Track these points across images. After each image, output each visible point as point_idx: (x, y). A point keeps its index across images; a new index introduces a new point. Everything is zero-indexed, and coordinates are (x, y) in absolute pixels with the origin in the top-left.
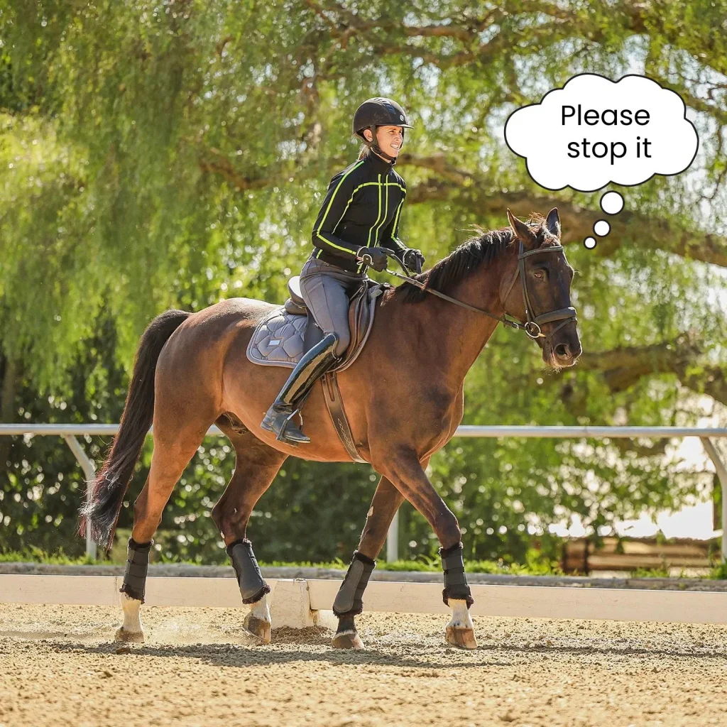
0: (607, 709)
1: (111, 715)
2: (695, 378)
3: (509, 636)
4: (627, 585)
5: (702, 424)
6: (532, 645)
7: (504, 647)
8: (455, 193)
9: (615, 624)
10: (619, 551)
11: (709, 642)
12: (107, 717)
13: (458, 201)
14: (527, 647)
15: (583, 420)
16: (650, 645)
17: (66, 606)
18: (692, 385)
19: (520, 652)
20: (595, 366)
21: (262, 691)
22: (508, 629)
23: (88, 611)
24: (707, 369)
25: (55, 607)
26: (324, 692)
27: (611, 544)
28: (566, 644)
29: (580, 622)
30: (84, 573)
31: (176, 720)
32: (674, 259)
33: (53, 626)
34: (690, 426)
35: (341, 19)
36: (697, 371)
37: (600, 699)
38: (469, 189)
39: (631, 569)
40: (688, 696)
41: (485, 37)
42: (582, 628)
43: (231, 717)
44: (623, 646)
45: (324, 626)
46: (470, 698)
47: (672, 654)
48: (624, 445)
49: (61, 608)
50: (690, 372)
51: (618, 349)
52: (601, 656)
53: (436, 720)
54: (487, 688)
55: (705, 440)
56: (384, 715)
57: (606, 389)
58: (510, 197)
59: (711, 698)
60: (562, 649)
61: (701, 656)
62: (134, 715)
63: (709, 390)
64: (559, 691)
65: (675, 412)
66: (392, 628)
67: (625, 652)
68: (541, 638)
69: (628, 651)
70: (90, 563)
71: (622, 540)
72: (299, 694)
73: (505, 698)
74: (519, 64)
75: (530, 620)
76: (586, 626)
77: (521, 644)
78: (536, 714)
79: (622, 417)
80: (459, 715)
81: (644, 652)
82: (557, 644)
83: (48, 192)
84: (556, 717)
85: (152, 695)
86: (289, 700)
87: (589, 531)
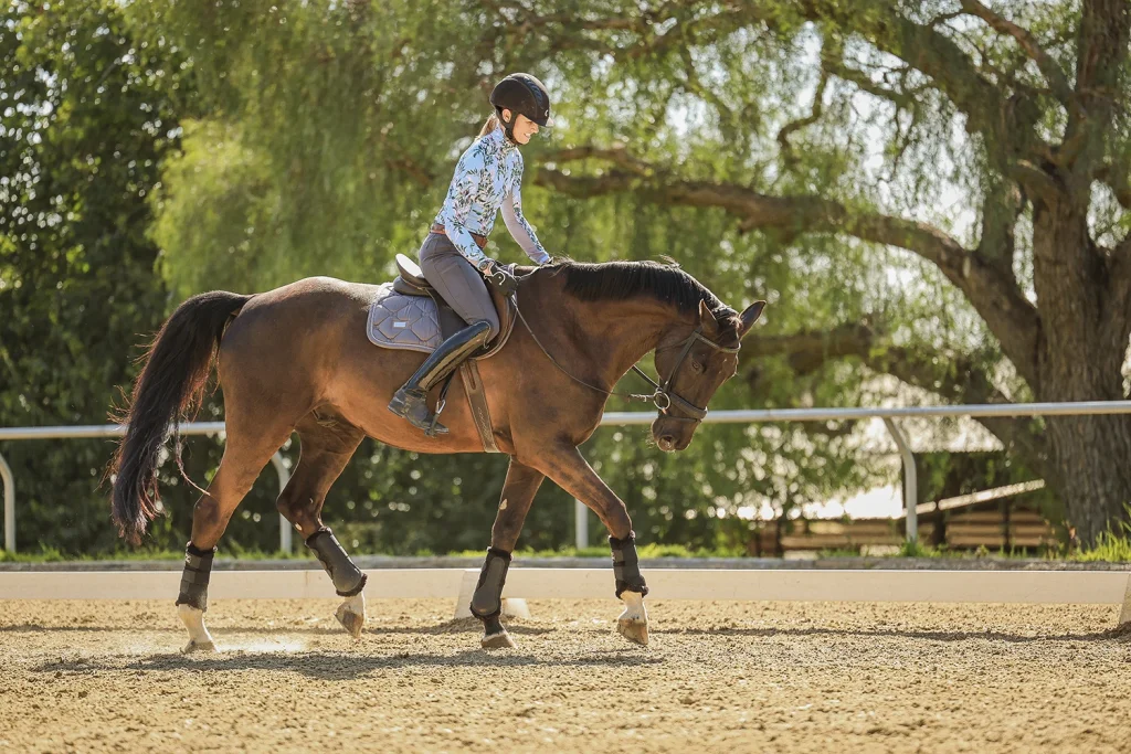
0: (786, 690)
1: (298, 708)
2: (878, 360)
3: (694, 619)
4: (814, 565)
5: (888, 405)
6: (717, 628)
7: (690, 631)
8: (635, 183)
9: (800, 604)
10: (807, 532)
11: (892, 620)
12: (294, 710)
13: (639, 190)
14: (711, 629)
15: (769, 404)
16: (833, 624)
17: (259, 601)
18: (876, 367)
19: (704, 635)
20: (780, 350)
21: (448, 679)
22: (694, 613)
23: (282, 605)
24: (892, 350)
25: (250, 602)
26: (508, 679)
27: (800, 526)
28: (751, 625)
29: (766, 603)
30: (280, 568)
31: (361, 711)
32: (854, 242)
33: (246, 621)
34: (874, 407)
35: (518, 15)
36: (882, 352)
37: (780, 679)
38: (649, 179)
39: (818, 549)
40: (867, 673)
41: (660, 29)
42: (767, 609)
43: (416, 707)
44: (806, 626)
45: (512, 614)
46: (651, 683)
47: (855, 633)
48: (811, 428)
49: (255, 603)
50: (873, 353)
51: (802, 333)
52: (784, 637)
53: (618, 704)
54: (670, 672)
55: (888, 421)
56: (567, 701)
57: (791, 372)
58: (692, 186)
59: (890, 675)
60: (746, 632)
61: (883, 634)
62: (321, 707)
63: (893, 371)
64: (741, 672)
65: (861, 394)
66: (580, 615)
67: (808, 632)
68: (726, 620)
69: (811, 631)
70: (285, 557)
71: (807, 522)
72: (484, 683)
73: (687, 680)
74: (694, 56)
75: (717, 602)
76: (772, 607)
77: (705, 627)
78: (715, 696)
79: (808, 399)
80: (639, 699)
81: (827, 631)
82: (741, 626)
83: (235, 195)
84: (736, 698)
85: (339, 687)
86: (474, 688)
87: (779, 513)
